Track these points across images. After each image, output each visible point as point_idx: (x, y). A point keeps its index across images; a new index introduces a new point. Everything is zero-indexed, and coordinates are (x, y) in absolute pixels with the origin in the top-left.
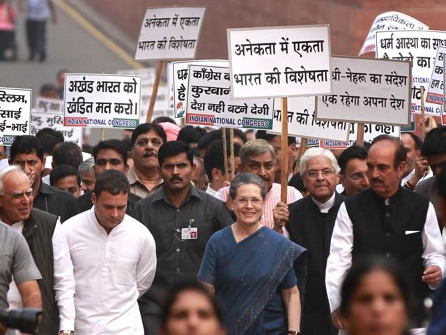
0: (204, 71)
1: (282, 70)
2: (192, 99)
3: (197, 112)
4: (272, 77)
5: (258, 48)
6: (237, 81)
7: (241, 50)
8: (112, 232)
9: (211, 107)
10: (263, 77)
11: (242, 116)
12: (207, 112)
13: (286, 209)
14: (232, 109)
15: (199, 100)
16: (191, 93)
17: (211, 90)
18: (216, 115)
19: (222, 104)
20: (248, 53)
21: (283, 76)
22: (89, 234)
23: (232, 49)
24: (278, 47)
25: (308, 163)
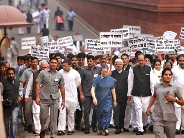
0: (90, 40)
1: (111, 41)
2: (87, 46)
3: (88, 49)
4: (109, 43)
5: (106, 36)
6: (101, 44)
7: (102, 37)
8: (69, 72)
9: (91, 48)
10: (107, 43)
11: (97, 50)
12: (90, 49)
13: (111, 72)
14: (95, 49)
15: (88, 47)
16: (87, 45)
17: (91, 44)
18: (92, 50)
19: (93, 47)
20: (104, 37)
21: (112, 43)
22: (63, 73)
23: (101, 36)
24: (111, 36)
25: (116, 62)
